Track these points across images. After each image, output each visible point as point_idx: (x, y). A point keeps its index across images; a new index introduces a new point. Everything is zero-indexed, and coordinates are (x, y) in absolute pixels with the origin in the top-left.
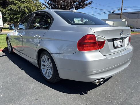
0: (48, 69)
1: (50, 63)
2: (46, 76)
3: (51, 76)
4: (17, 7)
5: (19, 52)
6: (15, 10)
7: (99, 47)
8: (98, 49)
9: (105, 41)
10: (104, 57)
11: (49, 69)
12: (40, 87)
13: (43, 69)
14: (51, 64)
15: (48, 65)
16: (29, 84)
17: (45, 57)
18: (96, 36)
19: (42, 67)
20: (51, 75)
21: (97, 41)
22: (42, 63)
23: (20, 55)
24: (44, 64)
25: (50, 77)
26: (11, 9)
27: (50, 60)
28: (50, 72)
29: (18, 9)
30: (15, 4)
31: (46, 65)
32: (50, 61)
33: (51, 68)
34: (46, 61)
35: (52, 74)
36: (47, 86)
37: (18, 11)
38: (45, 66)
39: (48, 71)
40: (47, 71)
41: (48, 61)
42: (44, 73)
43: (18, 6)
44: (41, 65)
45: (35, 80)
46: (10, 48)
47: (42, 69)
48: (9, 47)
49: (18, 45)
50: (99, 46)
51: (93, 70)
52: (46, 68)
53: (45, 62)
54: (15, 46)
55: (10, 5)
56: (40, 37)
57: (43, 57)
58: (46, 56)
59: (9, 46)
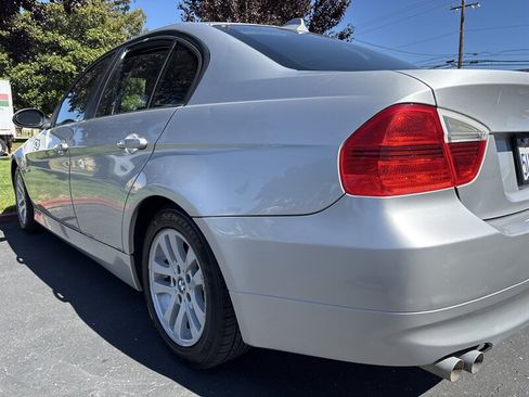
0: (184, 297)
1: (194, 268)
2: (175, 333)
3: (196, 334)
4: (69, 61)
5: (62, 222)
6: (63, 72)
7: (457, 171)
8: (454, 184)
9: (484, 142)
10: (488, 230)
11: (190, 299)
12: (144, 388)
13: (160, 294)
14: (200, 271)
15: (180, 279)
16: (89, 376)
17: (167, 237)
18: (441, 113)
19: (156, 288)
20: (199, 326)
21: (446, 141)
22: (155, 268)
23: (66, 239)
24: (166, 271)
25: (191, 337)
26: (46, 71)
27: (190, 250)
28: (193, 311)
29: (74, 67)
30: (63, 52)
31: (172, 276)
32: (191, 256)
33: (199, 290)
34: (174, 258)
35: (202, 322)
36: (177, 385)
37: (71, 74)
38: (167, 280)
39: (182, 305)
40: (177, 308)
41: (184, 258)
42: (164, 317)
43: (74, 57)
44: (152, 277)
45: (122, 354)
46: (24, 207)
47: (155, 298)
48: (22, 204)
49: (61, 196)
50: (456, 166)
51: (436, 300)
52: (172, 291)
53: (166, 262)
54: (47, 199)
55: (44, 52)
56: (143, 141)
57: (160, 239)
58: (172, 234)
59: (20, 202)
